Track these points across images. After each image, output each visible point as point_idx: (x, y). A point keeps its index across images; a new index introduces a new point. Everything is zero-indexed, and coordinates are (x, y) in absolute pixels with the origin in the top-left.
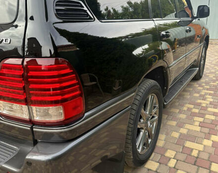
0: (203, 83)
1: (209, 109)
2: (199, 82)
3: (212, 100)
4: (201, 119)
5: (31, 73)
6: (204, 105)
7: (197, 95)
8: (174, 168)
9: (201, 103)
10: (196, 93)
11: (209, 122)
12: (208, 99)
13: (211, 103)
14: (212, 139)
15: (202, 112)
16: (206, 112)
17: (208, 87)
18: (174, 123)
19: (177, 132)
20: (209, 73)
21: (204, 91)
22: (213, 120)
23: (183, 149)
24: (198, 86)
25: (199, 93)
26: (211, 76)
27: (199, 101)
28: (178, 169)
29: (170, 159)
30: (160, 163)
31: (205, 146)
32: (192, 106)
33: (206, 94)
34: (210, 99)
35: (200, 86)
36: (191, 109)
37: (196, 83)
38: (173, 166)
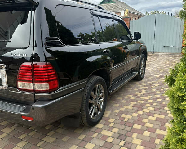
0: (143, 82)
1: (142, 98)
2: (140, 82)
3: (145, 92)
4: (135, 103)
5: (35, 69)
6: (139, 95)
7: (137, 89)
8: (112, 127)
9: (137, 94)
10: (136, 88)
11: (139, 104)
12: (143, 92)
13: (144, 94)
14: (138, 113)
15: (137, 99)
16: (139, 99)
17: (145, 85)
18: (118, 105)
19: (118, 110)
20: (149, 76)
21: (142, 87)
22: (142, 103)
23: (119, 118)
24: (139, 84)
25: (138, 88)
26: (150, 78)
27: (137, 93)
28: (114, 127)
29: (110, 123)
30: (104, 125)
31: (133, 116)
32: (131, 96)
33: (143, 89)
34: (144, 92)
35: (140, 84)
36: (130, 97)
37: (138, 82)
38: (112, 126)
